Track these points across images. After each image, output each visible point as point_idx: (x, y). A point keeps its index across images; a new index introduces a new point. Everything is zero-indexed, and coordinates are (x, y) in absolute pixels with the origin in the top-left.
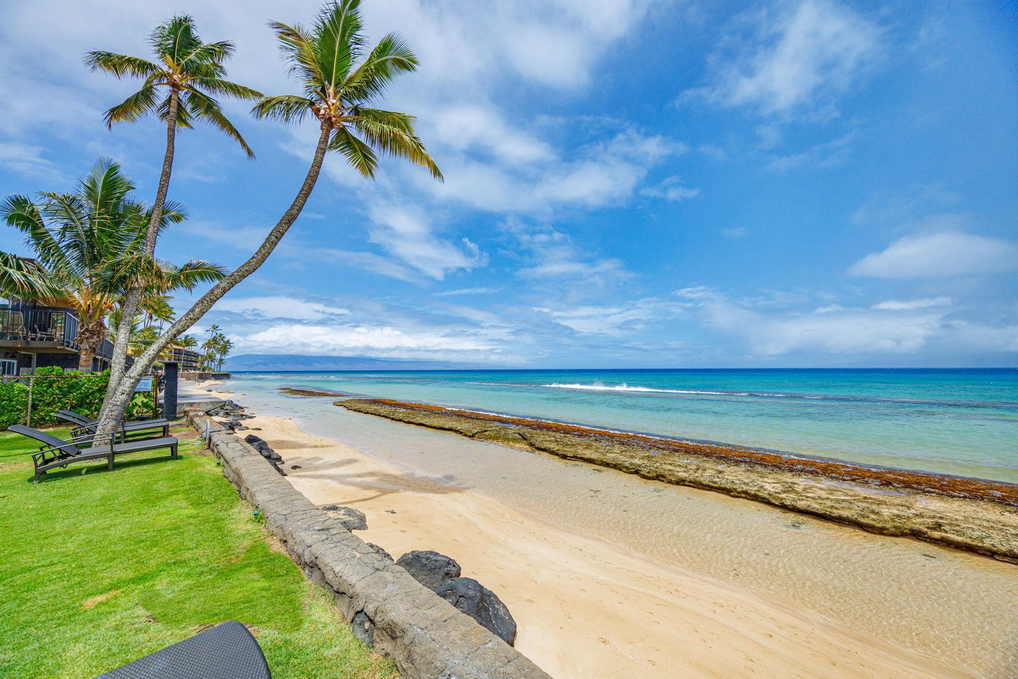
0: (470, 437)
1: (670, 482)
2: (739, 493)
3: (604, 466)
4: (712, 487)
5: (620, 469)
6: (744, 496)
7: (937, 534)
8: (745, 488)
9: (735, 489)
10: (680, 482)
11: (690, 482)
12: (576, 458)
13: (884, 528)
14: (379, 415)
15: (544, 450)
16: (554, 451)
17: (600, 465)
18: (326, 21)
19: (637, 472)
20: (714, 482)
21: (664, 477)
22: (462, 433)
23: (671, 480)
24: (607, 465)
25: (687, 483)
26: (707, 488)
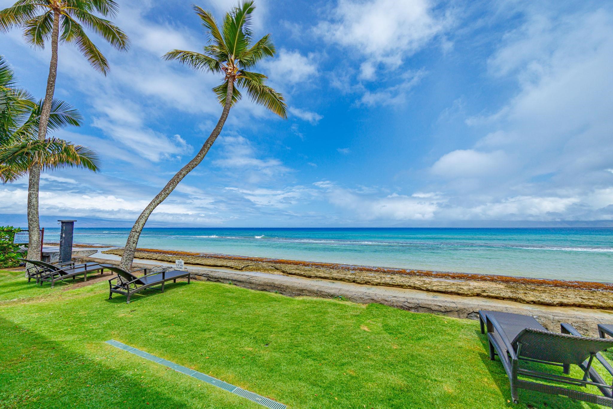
0: (240, 270)
1: (373, 285)
2: (407, 286)
3: (334, 280)
4: (394, 285)
5: (344, 281)
6: (409, 287)
7: (485, 294)
8: (409, 284)
9: (405, 285)
10: (378, 284)
11: (383, 284)
12: (316, 277)
13: (468, 294)
14: (156, 259)
15: (294, 274)
16: (302, 275)
17: (332, 280)
18: (234, 18)
19: (354, 282)
20: (394, 283)
21: (369, 282)
22: (233, 268)
23: (373, 284)
24: (336, 279)
25: (381, 285)
26: (392, 286)
